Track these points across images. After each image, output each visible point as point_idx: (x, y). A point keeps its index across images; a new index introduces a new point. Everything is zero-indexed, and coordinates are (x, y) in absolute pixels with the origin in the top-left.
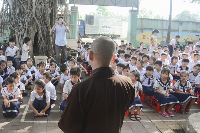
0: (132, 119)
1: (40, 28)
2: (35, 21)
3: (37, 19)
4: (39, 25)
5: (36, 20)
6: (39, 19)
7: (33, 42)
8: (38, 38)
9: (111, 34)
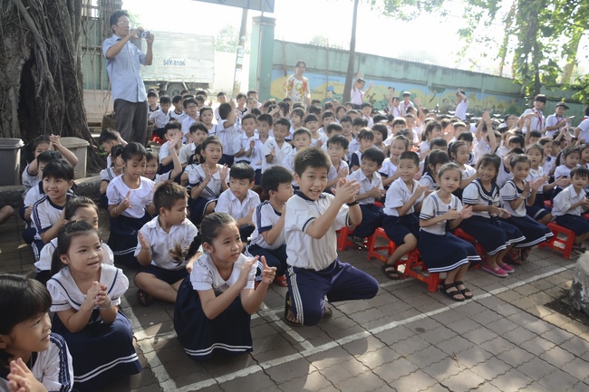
0: (456, 296)
1: (41, 44)
2: (23, 18)
3: (28, 10)
4: (38, 34)
5: (27, 16)
6: (36, 13)
7: (19, 94)
8: (36, 79)
9: (187, 81)
